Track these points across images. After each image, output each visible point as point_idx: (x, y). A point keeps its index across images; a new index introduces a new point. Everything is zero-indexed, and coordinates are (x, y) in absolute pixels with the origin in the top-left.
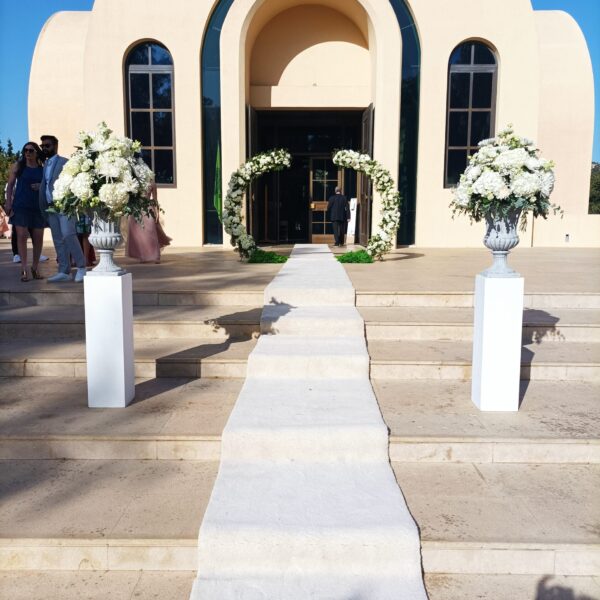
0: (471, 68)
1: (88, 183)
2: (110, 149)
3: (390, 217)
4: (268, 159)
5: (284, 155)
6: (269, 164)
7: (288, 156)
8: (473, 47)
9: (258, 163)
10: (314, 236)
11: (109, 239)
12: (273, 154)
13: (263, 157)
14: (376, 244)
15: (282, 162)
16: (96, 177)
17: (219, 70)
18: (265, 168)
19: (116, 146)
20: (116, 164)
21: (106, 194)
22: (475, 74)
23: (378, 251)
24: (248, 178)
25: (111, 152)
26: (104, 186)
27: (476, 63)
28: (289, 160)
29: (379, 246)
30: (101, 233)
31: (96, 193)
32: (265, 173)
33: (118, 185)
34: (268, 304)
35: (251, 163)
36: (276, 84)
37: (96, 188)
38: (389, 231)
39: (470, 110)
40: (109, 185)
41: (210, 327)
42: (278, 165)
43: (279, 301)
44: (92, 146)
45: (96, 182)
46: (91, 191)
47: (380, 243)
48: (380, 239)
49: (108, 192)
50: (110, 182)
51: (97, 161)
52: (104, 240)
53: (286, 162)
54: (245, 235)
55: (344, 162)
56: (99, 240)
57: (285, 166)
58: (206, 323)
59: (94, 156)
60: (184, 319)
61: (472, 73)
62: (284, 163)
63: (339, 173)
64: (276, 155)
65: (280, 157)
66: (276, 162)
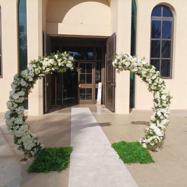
3: (162, 114)
4: (51, 61)
5: (67, 57)
6: (53, 66)
7: (72, 58)
8: (162, 8)
10: (81, 101)
12: (56, 56)
15: (65, 65)
22: (163, 22)
27: (164, 16)
28: (73, 62)
36: (61, 22)
39: (161, 39)
47: (154, 137)
48: (154, 134)
53: (70, 65)
62: (67, 65)
63: (93, 70)
64: (59, 58)
65: (63, 60)
66: (60, 64)
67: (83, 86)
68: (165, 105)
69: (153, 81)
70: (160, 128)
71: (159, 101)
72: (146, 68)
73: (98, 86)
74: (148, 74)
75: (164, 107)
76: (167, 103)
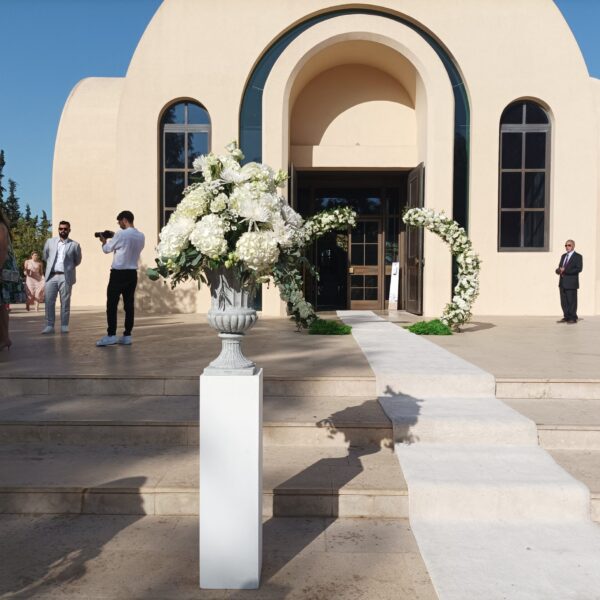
0: (523, 128)
1: (222, 231)
2: (250, 181)
3: (468, 282)
4: (332, 218)
5: (349, 213)
6: (333, 223)
7: (354, 214)
8: (525, 107)
9: (320, 222)
10: (353, 302)
11: (241, 318)
12: (337, 212)
13: (325, 215)
14: (453, 313)
15: (346, 221)
16: (232, 223)
17: (261, 130)
18: (327, 227)
19: (259, 176)
20: (263, 201)
21: (249, 248)
22: (527, 134)
23: (455, 320)
24: (308, 239)
25: (252, 184)
26: (246, 236)
27: (528, 122)
28: (355, 219)
29: (456, 315)
30: (229, 308)
31: (232, 247)
32: (327, 234)
33: (265, 234)
34: (383, 395)
35: (312, 223)
36: (317, 144)
37: (232, 238)
38: (467, 297)
39: (523, 170)
40: (254, 235)
41: (324, 432)
42: (342, 224)
43: (396, 390)
44: (223, 175)
45: (234, 228)
46: (225, 243)
47: (457, 311)
48: (458, 307)
49: (252, 244)
50: (253, 230)
51: (233, 196)
52: (234, 318)
53: (352, 221)
54: (304, 303)
55: (416, 221)
56: (226, 318)
57: (351, 225)
58: (319, 425)
59: (228, 189)
60: (287, 420)
61: (524, 133)
62: (349, 222)
63: (380, 236)
64: (340, 213)
65: (344, 216)
66: (341, 221)
67: (358, 271)
68: (471, 271)
69: (455, 240)
70: (465, 300)
71: (464, 266)
72: (445, 223)
73: (390, 270)
74: (447, 231)
75: (471, 274)
76: (474, 268)
